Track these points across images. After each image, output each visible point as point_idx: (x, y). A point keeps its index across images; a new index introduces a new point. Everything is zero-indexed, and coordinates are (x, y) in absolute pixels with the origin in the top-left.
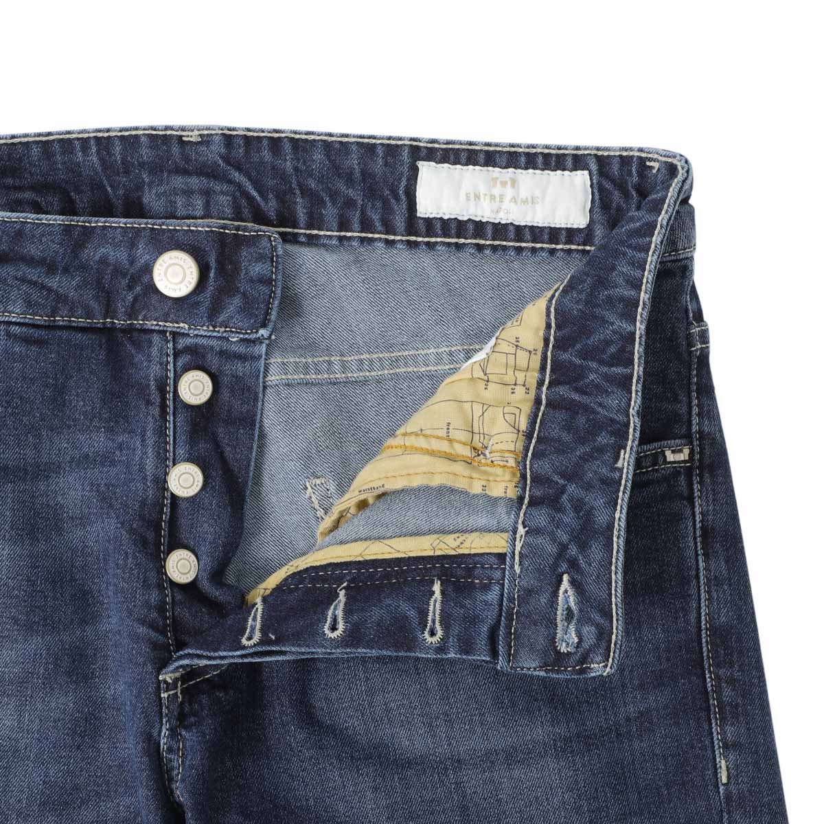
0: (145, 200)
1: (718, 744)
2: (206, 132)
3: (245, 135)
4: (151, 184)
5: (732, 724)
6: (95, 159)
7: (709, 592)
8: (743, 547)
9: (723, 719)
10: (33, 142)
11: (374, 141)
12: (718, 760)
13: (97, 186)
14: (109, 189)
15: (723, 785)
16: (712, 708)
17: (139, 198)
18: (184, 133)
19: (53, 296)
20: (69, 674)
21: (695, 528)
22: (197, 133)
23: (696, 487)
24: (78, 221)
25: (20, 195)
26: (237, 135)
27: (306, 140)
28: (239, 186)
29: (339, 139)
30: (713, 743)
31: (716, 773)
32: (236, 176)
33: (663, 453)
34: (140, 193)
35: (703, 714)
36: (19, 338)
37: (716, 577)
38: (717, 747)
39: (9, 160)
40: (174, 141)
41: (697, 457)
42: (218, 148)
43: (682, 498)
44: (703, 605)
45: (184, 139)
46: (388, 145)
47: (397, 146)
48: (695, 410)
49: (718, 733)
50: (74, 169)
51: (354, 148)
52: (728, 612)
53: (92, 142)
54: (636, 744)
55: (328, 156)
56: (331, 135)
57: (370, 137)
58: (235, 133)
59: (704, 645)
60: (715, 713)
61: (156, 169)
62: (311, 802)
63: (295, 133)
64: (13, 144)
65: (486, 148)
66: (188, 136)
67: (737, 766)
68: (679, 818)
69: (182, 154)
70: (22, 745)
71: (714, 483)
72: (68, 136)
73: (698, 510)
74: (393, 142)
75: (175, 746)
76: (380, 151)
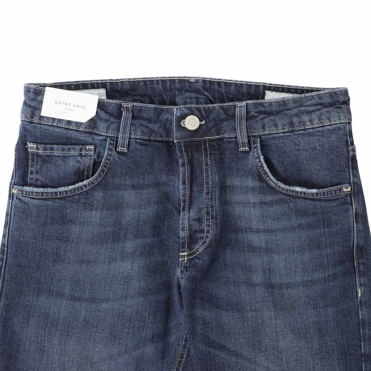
0: (177, 100)
1: (358, 284)
2: (197, 79)
3: (210, 80)
4: (179, 95)
5: (363, 278)
6: (161, 87)
7: (357, 235)
8: (368, 220)
9: (360, 276)
10: (141, 81)
11: (251, 83)
12: (358, 289)
13: (161, 95)
14: (165, 96)
15: (360, 297)
16: (356, 272)
17: (174, 100)
18: (190, 79)
19: (150, 130)
20: (148, 252)
21: (353, 213)
22: (194, 79)
23: (353, 200)
24: (159, 107)
25: (136, 98)
26: (207, 80)
27: (229, 82)
28: (207, 97)
29: (240, 83)
30: (356, 284)
31: (357, 294)
32: (206, 93)
33: (342, 188)
34: (175, 98)
35: (353, 274)
36: (140, 143)
37: (359, 230)
38: (357, 285)
39: (133, 86)
40: (187, 81)
41: (353, 190)
42: (201, 84)
43: (349, 204)
44: (355, 239)
45: (190, 81)
46: (256, 85)
47: (259, 85)
48: (351, 175)
49: (358, 281)
50: (154, 89)
51: (245, 85)
52: (363, 241)
53: (160, 81)
54: (331, 283)
55: (236, 88)
56: (237, 81)
57: (250, 82)
58: (206, 79)
59: (354, 252)
60: (357, 274)
61: (180, 90)
62: (224, 296)
63: (226, 80)
64: (134, 81)
65: (288, 87)
66: (191, 80)
67: (364, 292)
68: (344, 308)
69: (189, 85)
70: (132, 275)
71: (358, 199)
72: (152, 79)
73: (354, 207)
74: (258, 84)
75: (182, 277)
76: (253, 87)
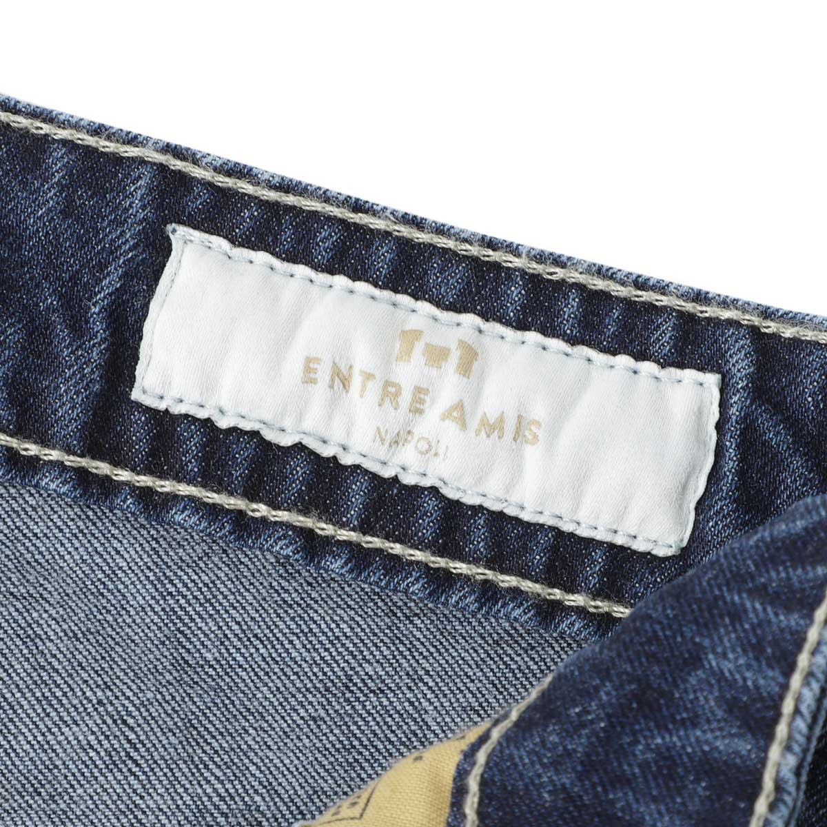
11: (46, 129)
46: (89, 150)
47: (117, 160)
65: (405, 231)
74: (111, 147)
76: (58, 163)
